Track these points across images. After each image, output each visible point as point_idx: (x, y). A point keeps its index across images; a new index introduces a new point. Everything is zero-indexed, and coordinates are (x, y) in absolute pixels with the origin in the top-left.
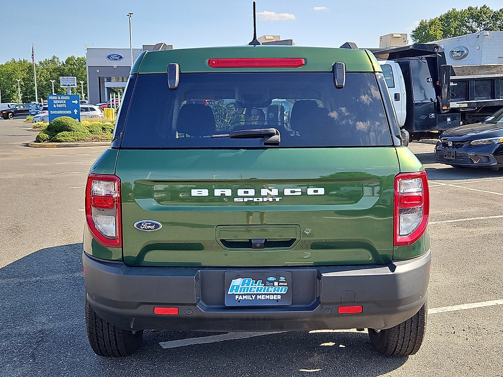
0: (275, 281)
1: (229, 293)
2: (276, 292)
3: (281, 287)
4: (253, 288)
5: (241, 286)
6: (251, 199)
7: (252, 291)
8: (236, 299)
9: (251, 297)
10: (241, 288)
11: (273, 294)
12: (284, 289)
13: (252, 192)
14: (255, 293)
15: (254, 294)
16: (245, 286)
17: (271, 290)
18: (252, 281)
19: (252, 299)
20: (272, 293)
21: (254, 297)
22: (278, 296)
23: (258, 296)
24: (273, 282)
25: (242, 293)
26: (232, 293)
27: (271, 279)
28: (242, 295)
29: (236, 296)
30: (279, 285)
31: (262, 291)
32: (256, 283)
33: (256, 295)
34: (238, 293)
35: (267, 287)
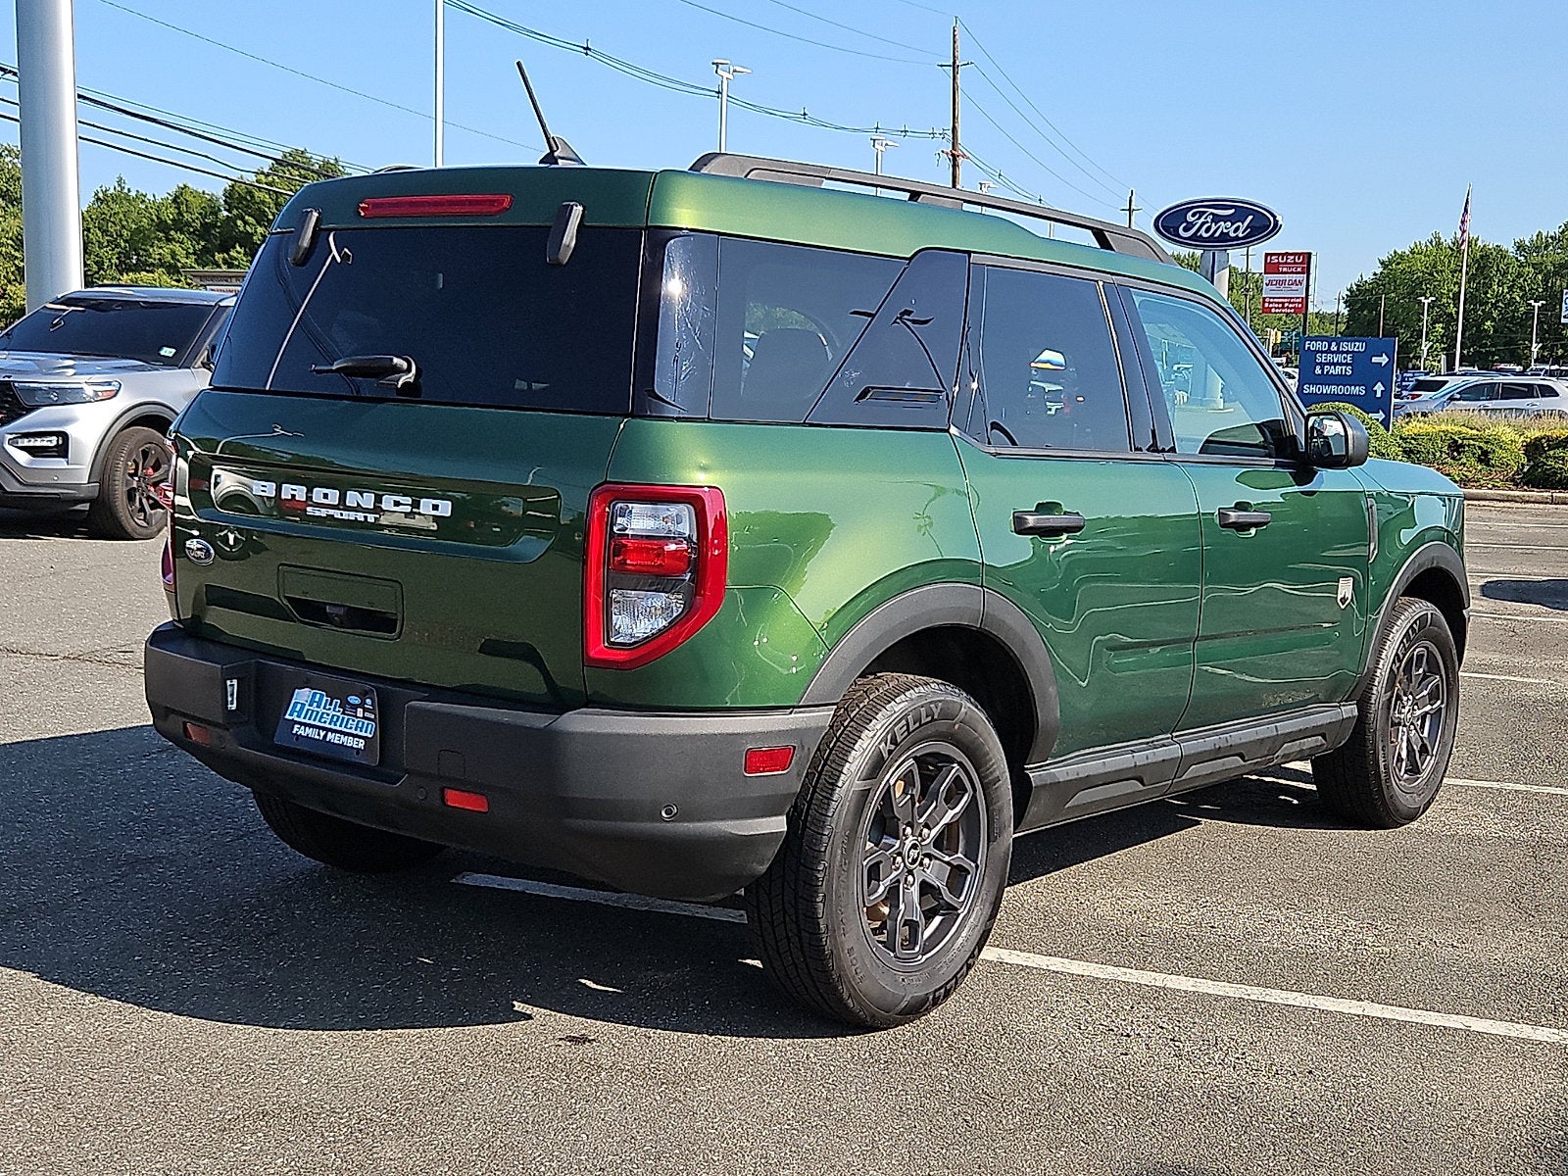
0: (358, 706)
1: (287, 717)
2: (358, 732)
3: (366, 722)
4: (325, 716)
5: (307, 707)
6: (331, 512)
7: (323, 720)
8: (294, 732)
9: (319, 735)
10: (308, 710)
11: (354, 736)
12: (370, 726)
13: (334, 496)
14: (327, 725)
15: (324, 729)
16: (314, 707)
17: (352, 726)
18: (325, 698)
19: (317, 737)
20: (353, 731)
21: (322, 733)
22: (361, 741)
23: (330, 733)
24: (355, 707)
25: (306, 721)
26: (290, 718)
27: (354, 700)
28: (305, 725)
29: (297, 726)
30: (364, 718)
31: (338, 724)
32: (330, 704)
33: (328, 730)
34: (301, 720)
35: (346, 717)
